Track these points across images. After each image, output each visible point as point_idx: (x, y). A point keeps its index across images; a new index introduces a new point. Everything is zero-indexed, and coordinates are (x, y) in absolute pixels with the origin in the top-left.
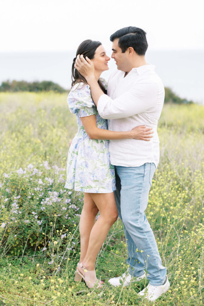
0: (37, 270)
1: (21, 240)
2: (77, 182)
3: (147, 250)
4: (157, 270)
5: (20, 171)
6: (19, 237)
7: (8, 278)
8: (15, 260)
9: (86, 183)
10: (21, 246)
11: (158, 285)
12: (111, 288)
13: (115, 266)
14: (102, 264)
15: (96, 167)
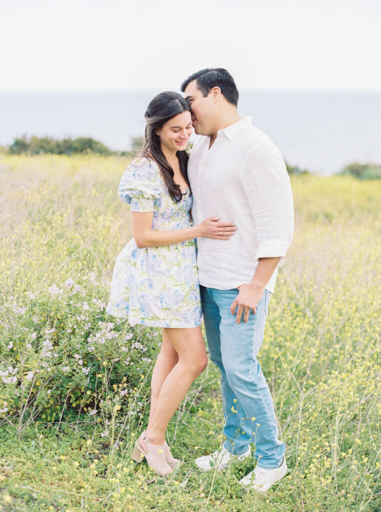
0: (82, 445)
1: (57, 398)
2: (135, 310)
3: (261, 416)
4: (273, 446)
5: (54, 290)
6: (54, 394)
7: (38, 458)
8: (48, 428)
9: (150, 312)
10: (58, 407)
11: (272, 468)
12: (199, 473)
13: (202, 438)
14: (182, 434)
15: (165, 288)
